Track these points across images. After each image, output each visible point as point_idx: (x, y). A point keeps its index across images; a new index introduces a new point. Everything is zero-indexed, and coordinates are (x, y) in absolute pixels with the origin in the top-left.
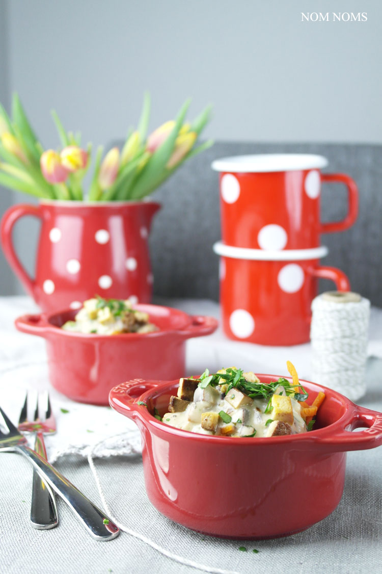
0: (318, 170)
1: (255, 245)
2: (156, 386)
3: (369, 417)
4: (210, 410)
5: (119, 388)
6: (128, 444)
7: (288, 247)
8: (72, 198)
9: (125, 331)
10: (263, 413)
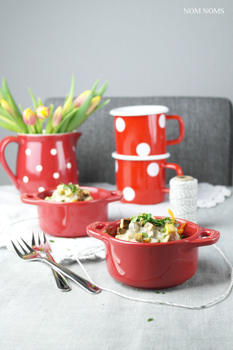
0: (164, 114)
1: (134, 153)
2: (107, 224)
3: (208, 232)
4: (138, 232)
5: (90, 226)
6: (93, 253)
7: (151, 154)
8: (37, 132)
9: (79, 200)
10: (161, 232)
